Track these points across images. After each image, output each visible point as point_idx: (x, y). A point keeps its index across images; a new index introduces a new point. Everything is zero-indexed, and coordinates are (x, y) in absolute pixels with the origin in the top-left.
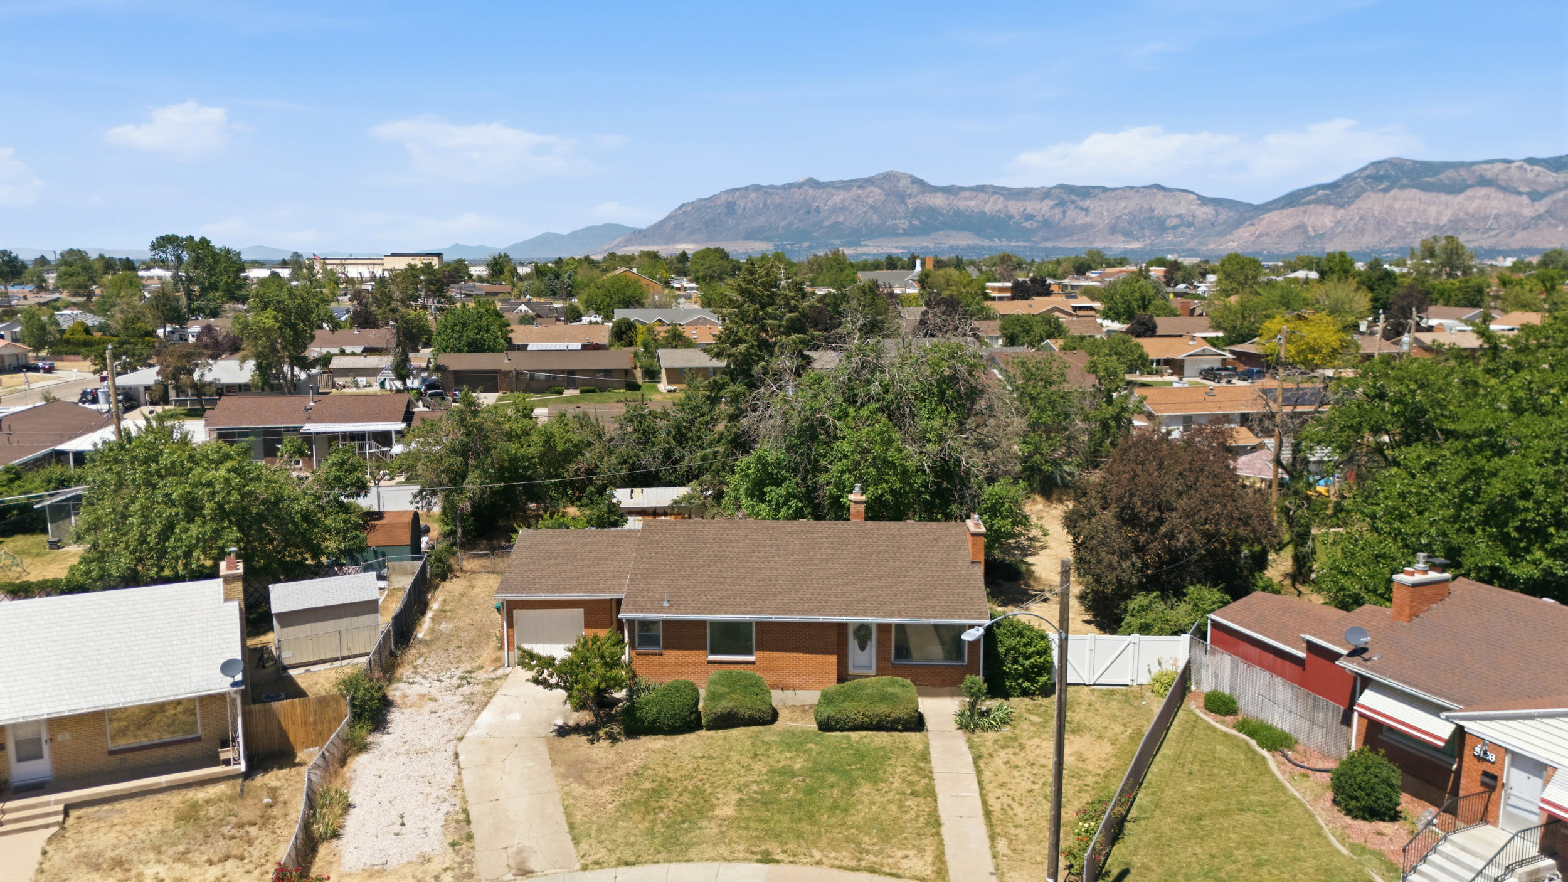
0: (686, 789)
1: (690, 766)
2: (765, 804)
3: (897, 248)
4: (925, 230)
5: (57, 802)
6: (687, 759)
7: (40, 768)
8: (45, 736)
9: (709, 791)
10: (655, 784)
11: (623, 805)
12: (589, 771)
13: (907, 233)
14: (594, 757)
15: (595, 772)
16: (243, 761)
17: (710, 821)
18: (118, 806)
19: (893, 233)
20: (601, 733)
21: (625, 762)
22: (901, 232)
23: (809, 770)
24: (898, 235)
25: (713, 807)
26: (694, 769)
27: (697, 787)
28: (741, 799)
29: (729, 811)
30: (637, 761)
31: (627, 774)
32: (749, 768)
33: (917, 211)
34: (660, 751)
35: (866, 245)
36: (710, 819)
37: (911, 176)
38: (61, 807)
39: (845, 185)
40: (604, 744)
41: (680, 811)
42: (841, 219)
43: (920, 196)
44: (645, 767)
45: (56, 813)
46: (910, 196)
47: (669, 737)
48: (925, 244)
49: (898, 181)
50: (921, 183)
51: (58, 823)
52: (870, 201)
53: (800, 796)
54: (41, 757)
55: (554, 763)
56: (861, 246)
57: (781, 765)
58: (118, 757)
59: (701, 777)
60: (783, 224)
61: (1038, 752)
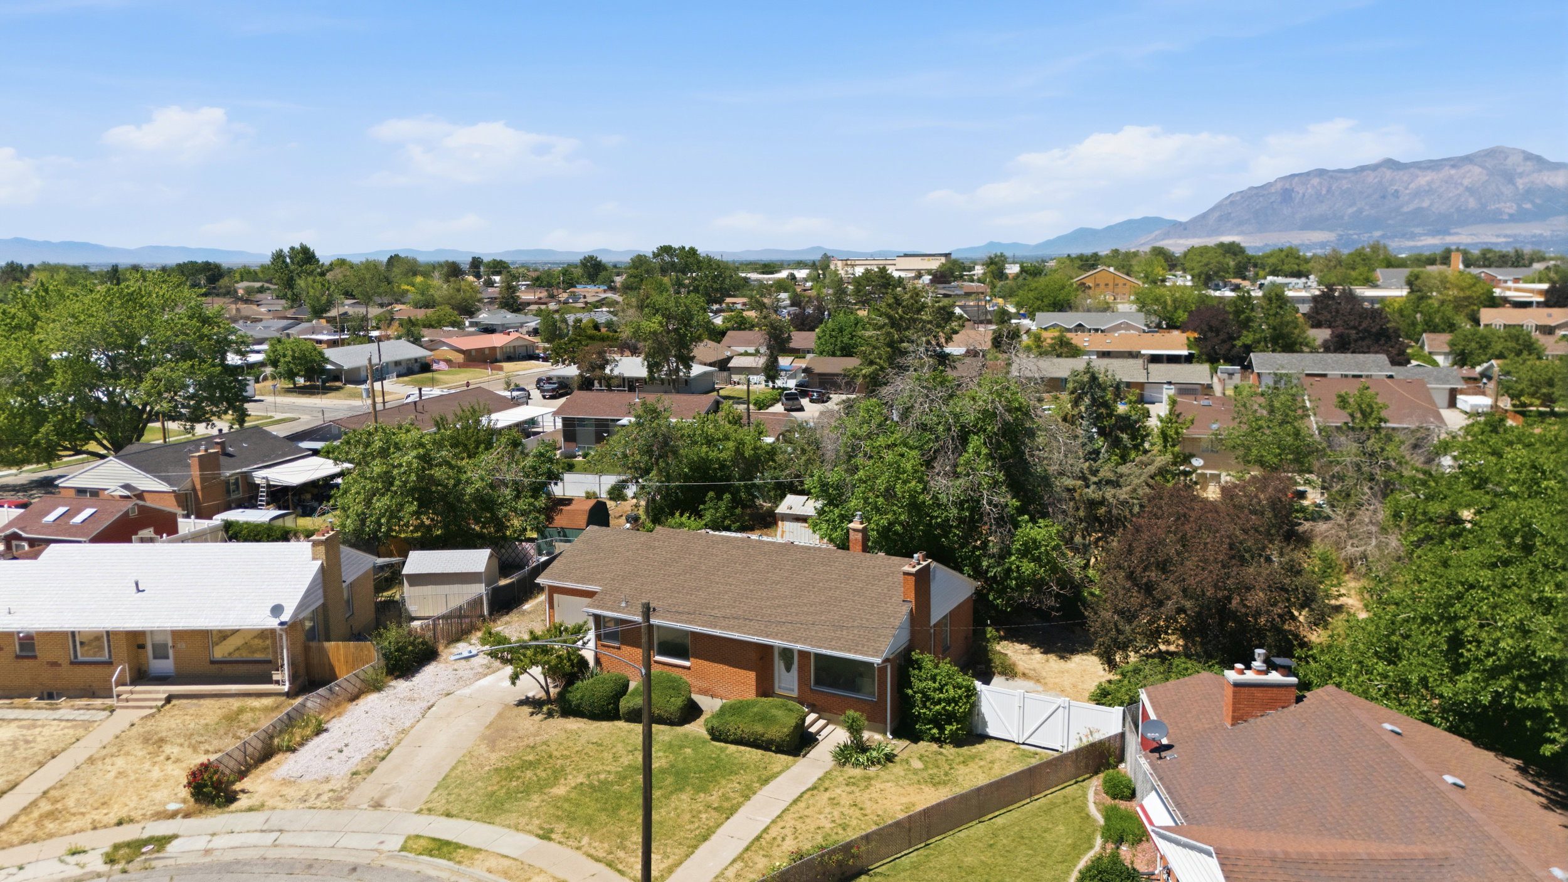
3: (1498, 236)
4: (1540, 214)
5: (164, 692)
6: (582, 742)
7: (166, 666)
8: (170, 644)
9: (568, 772)
10: (537, 757)
11: (497, 769)
12: (505, 737)
13: (1512, 218)
14: (520, 727)
16: (287, 683)
17: (540, 796)
18: (202, 701)
19: (1495, 218)
20: (545, 709)
21: (536, 736)
22: (1506, 217)
24: (1501, 221)
25: (555, 785)
28: (582, 784)
29: (562, 791)
31: (527, 746)
33: (1529, 193)
34: (571, 732)
35: (1457, 234)
36: (542, 794)
37: (1524, 152)
38: (165, 696)
39: (1433, 165)
41: (529, 784)
42: (1426, 204)
43: (1536, 175)
45: (160, 700)
46: (1521, 175)
48: (1538, 232)
49: (1506, 158)
50: (1539, 159)
51: (156, 707)
52: (1466, 182)
54: (167, 657)
55: (489, 726)
56: (1450, 234)
58: (217, 666)
59: (575, 759)
60: (1350, 211)
61: (874, 795)
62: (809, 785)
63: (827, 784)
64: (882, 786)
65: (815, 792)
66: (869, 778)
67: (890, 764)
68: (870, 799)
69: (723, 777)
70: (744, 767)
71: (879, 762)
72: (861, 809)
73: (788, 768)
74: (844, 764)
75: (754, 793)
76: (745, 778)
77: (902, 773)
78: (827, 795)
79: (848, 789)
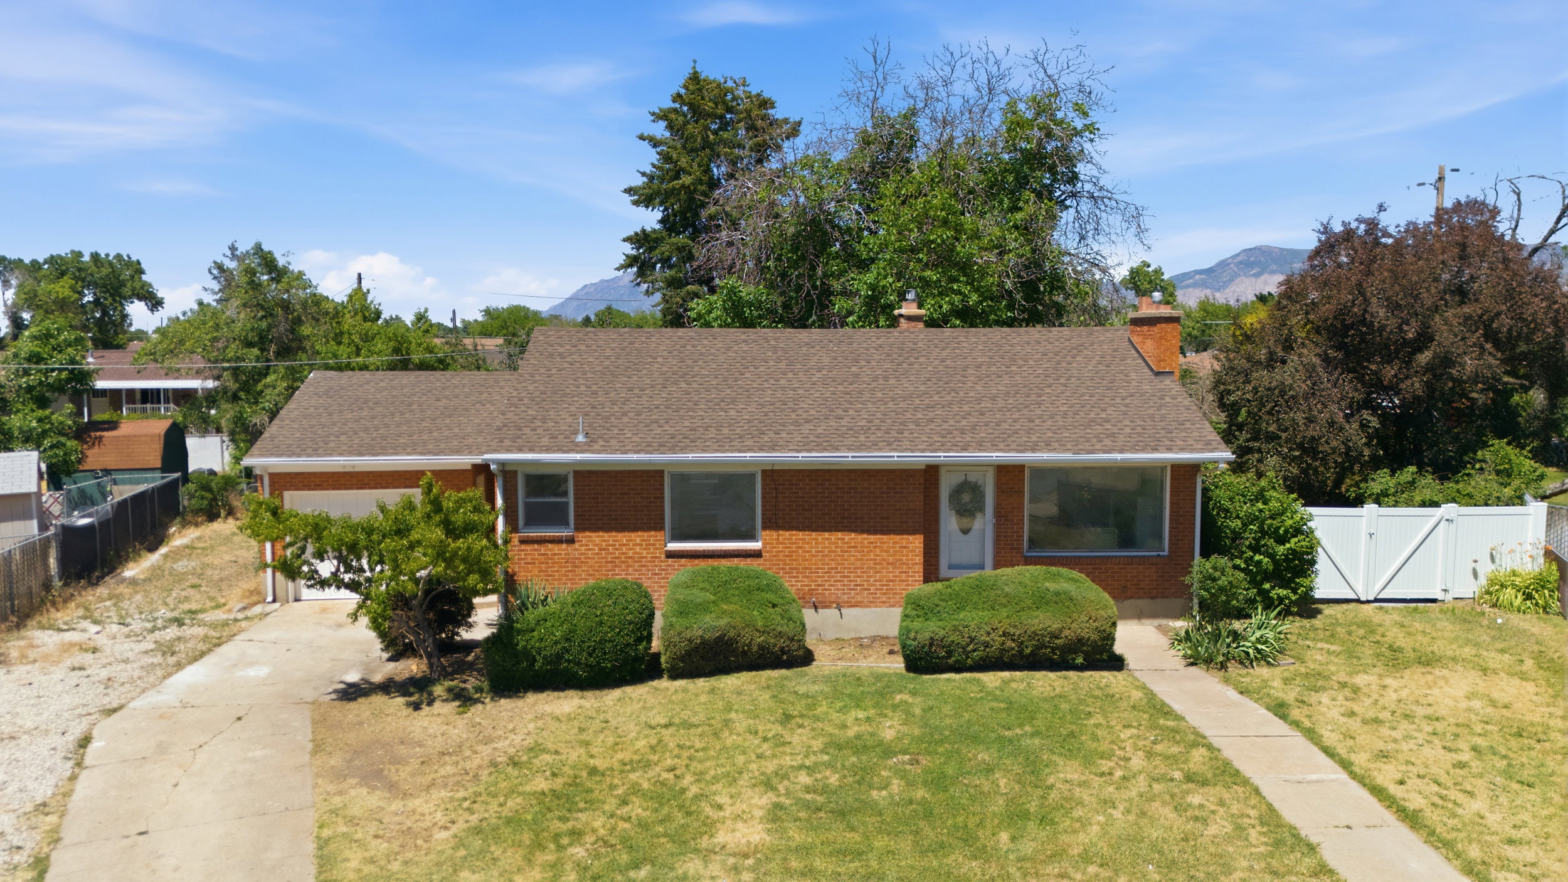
0: (635, 790)
1: (641, 744)
2: (841, 814)
6: (632, 730)
9: (694, 790)
10: (560, 781)
11: (477, 831)
12: (398, 761)
14: (417, 734)
15: (415, 764)
17: (706, 861)
20: (438, 690)
21: (488, 741)
23: (920, 740)
25: (709, 827)
26: (653, 748)
27: (663, 784)
28: (777, 806)
29: (754, 834)
30: (517, 739)
31: (494, 764)
32: (780, 742)
34: (569, 718)
36: (706, 855)
40: (444, 709)
41: (625, 840)
44: (536, 749)
47: (589, 694)
53: (920, 793)
55: (318, 748)
57: (851, 733)
59: (669, 762)
62: (1253, 704)
66: (1318, 675)
68: (1403, 703)
73: (1144, 688)
75: (1199, 736)
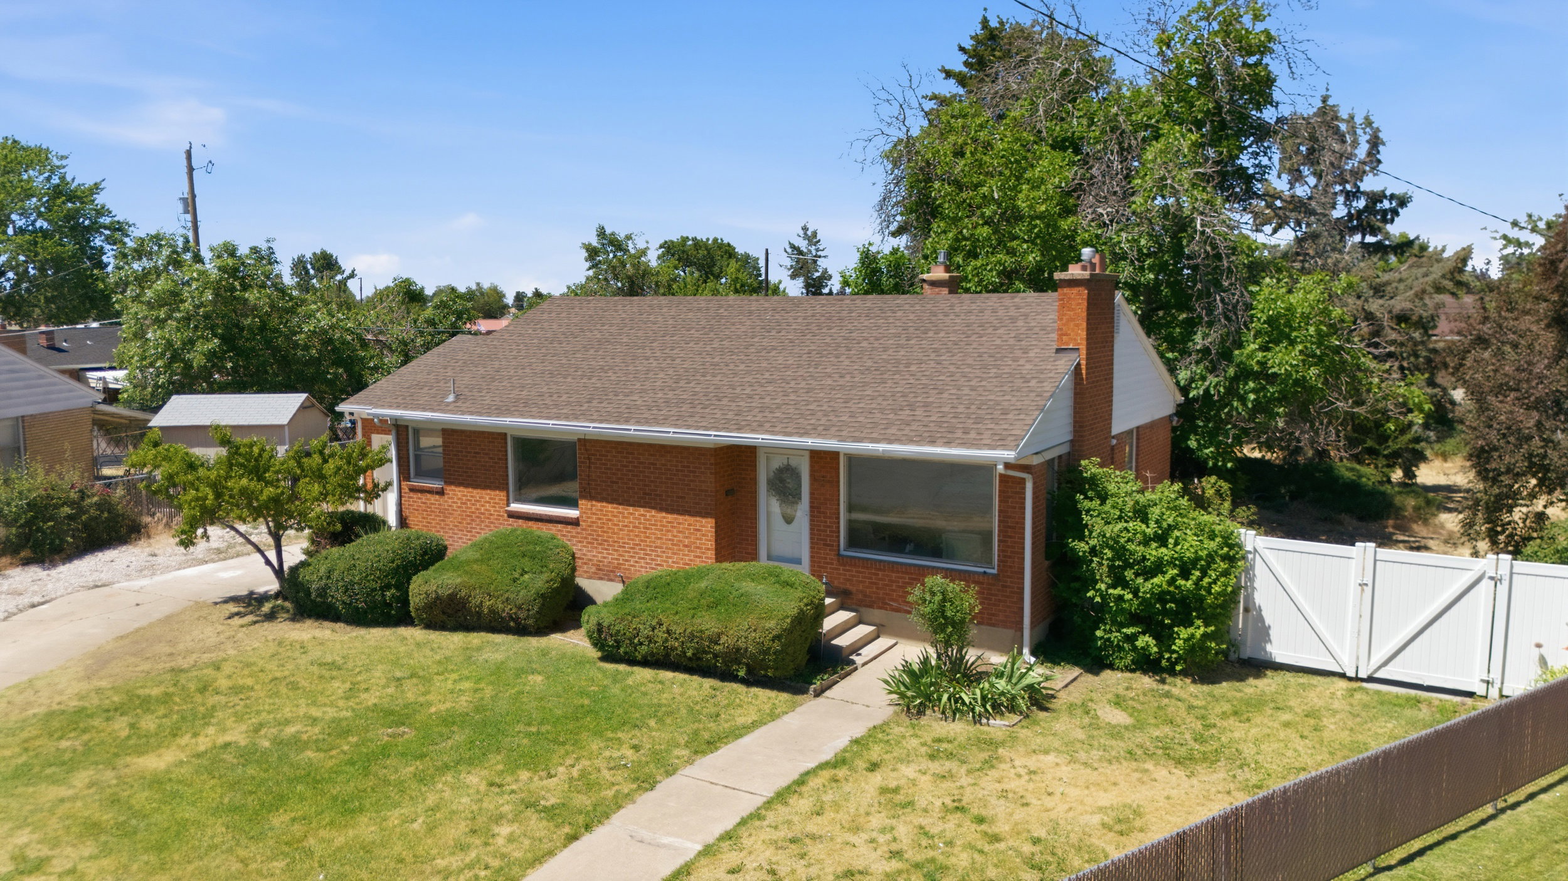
0: (192, 708)
2: (248, 762)
6: (299, 663)
9: (218, 718)
11: (54, 712)
12: (139, 654)
14: (190, 636)
15: (142, 657)
17: (98, 772)
21: (209, 651)
25: (157, 748)
26: (274, 680)
27: (213, 709)
29: (163, 762)
30: (229, 652)
31: (172, 668)
34: (290, 644)
36: (106, 769)
41: (98, 744)
44: (216, 663)
47: (347, 629)
53: (332, 762)
57: (418, 699)
59: (256, 693)
61: (1012, 785)
62: (827, 755)
63: (875, 752)
64: (1032, 762)
65: (841, 773)
66: (992, 744)
67: (1043, 715)
68: (1004, 794)
69: (598, 733)
70: (662, 714)
71: (1013, 708)
72: (981, 820)
73: (773, 716)
74: (921, 712)
75: (669, 773)
76: (654, 735)
77: (1080, 735)
78: (877, 779)
79: (935, 767)
